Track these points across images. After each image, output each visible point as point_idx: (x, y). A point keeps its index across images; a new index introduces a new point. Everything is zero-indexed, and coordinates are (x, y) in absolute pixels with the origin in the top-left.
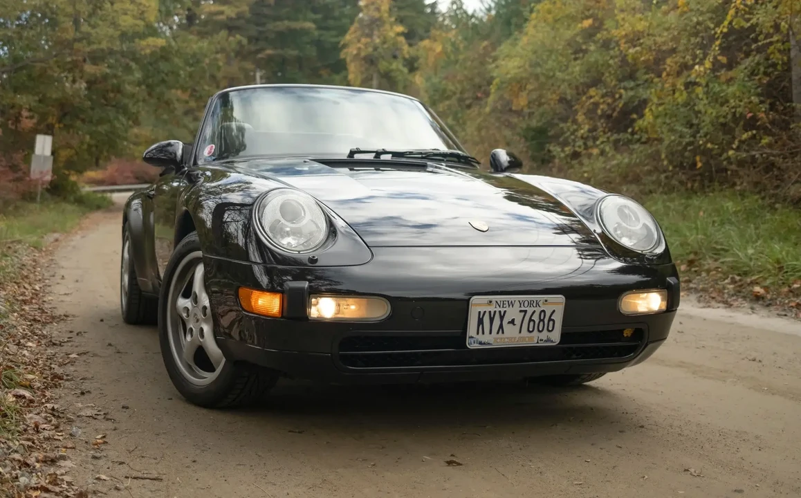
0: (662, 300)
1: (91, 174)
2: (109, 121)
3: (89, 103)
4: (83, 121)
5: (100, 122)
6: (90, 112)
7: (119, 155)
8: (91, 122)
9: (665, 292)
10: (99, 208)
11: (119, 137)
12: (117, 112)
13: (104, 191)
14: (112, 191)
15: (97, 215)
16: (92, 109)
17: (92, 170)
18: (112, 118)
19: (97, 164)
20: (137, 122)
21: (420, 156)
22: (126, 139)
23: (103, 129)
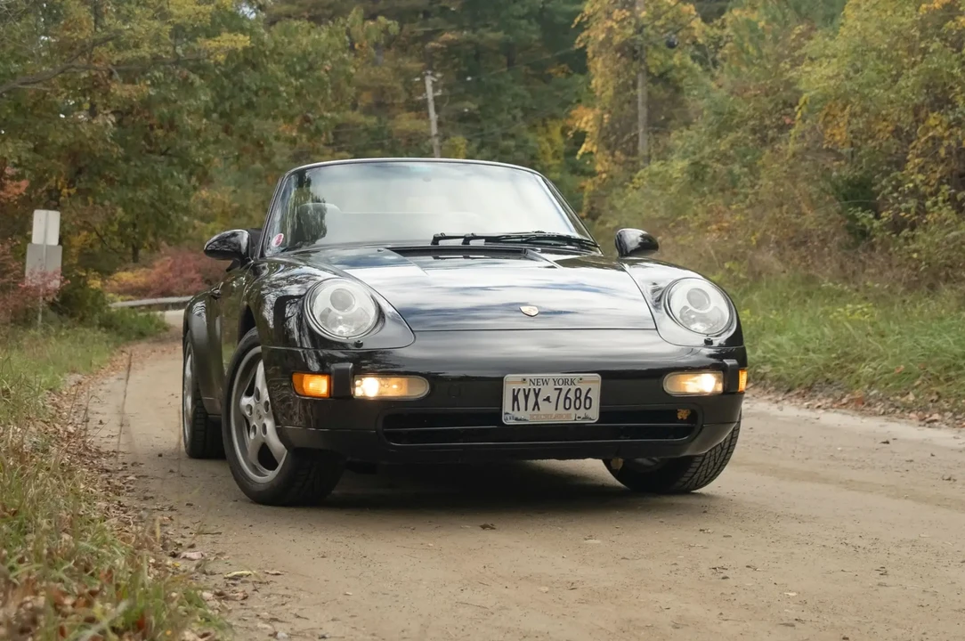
0: (718, 381)
1: (126, 277)
2: (158, 181)
3: (121, 150)
4: (111, 182)
5: (140, 182)
6: (122, 165)
7: (175, 241)
8: (124, 183)
9: (721, 374)
10: (141, 335)
11: (174, 207)
12: (171, 164)
13: (149, 306)
14: (166, 307)
15: (141, 348)
16: (127, 160)
17: (126, 270)
18: (160, 176)
19: (135, 258)
20: (205, 179)
21: (520, 240)
22: (186, 210)
23: (145, 194)
